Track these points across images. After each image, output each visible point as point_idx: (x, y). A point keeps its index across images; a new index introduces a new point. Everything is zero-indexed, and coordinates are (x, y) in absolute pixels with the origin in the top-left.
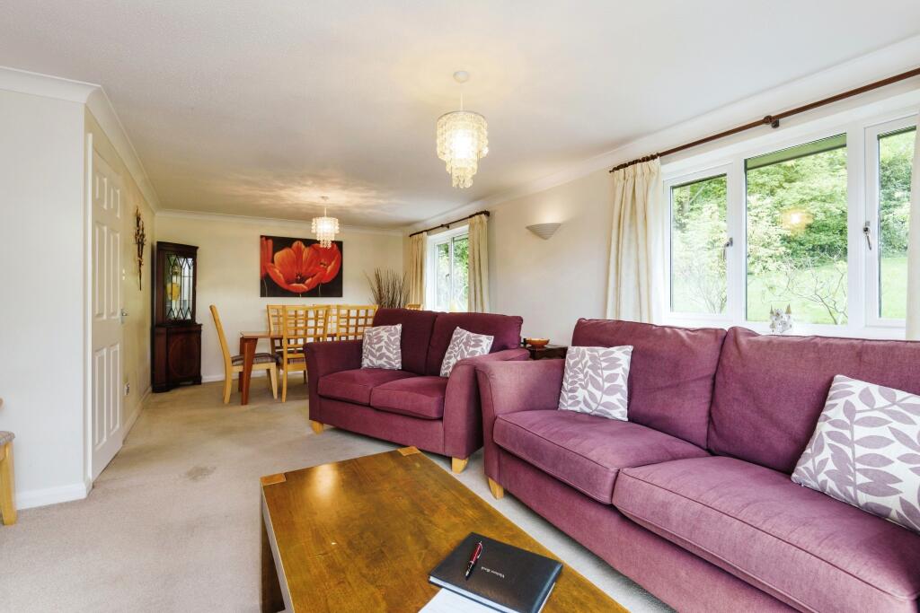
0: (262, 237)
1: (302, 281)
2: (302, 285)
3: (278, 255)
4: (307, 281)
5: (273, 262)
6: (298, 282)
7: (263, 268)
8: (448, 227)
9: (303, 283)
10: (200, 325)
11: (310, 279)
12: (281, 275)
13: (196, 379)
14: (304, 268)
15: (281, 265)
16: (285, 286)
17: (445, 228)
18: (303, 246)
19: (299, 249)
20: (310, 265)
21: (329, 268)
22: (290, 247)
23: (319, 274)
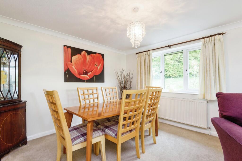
0: (64, 46)
1: (86, 73)
2: (86, 76)
3: (74, 58)
4: (89, 74)
5: (71, 62)
6: (85, 74)
7: (66, 65)
8: (170, 47)
9: (87, 75)
10: (25, 102)
11: (90, 73)
12: (76, 70)
13: (24, 141)
14: (87, 67)
15: (75, 64)
16: (78, 76)
17: (168, 47)
18: (87, 55)
19: (84, 55)
20: (90, 65)
21: (99, 68)
22: (80, 54)
23: (94, 70)
